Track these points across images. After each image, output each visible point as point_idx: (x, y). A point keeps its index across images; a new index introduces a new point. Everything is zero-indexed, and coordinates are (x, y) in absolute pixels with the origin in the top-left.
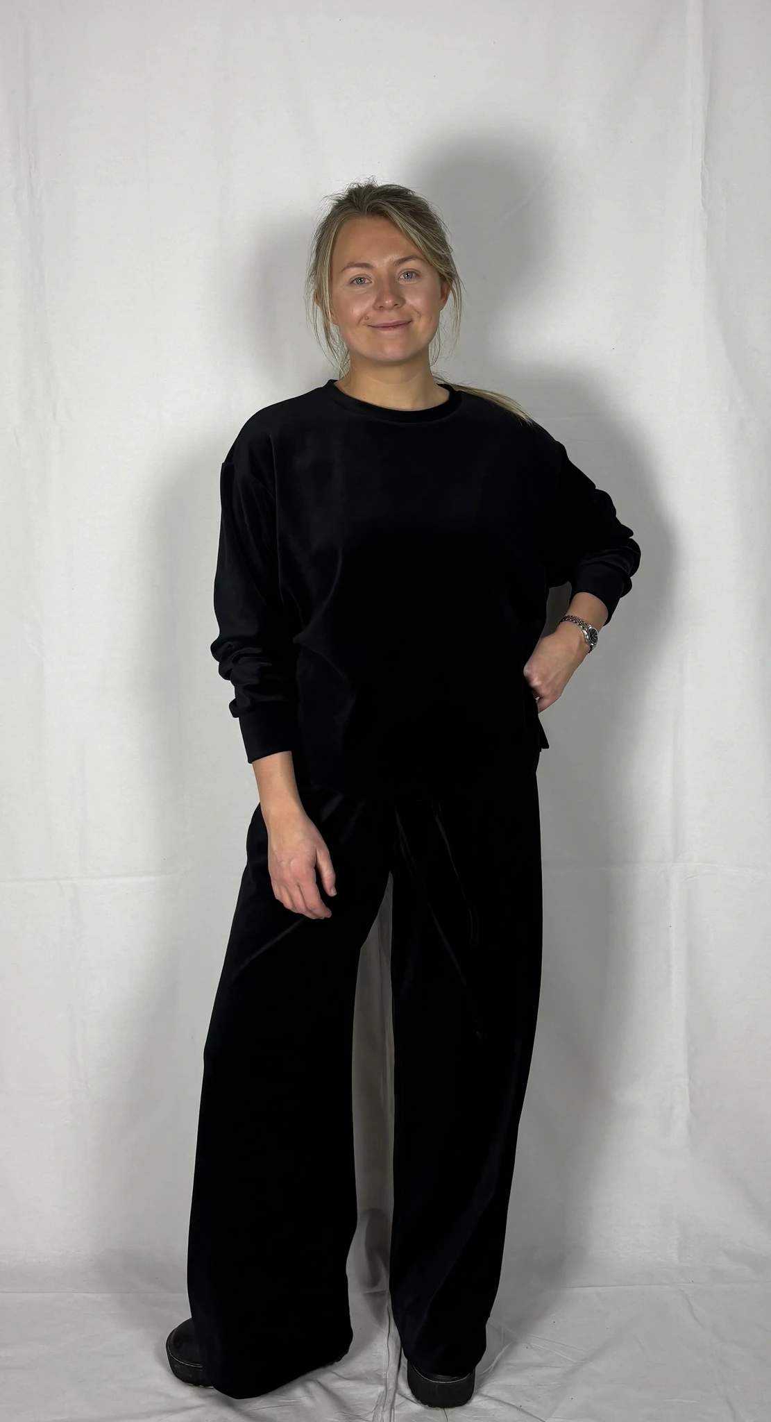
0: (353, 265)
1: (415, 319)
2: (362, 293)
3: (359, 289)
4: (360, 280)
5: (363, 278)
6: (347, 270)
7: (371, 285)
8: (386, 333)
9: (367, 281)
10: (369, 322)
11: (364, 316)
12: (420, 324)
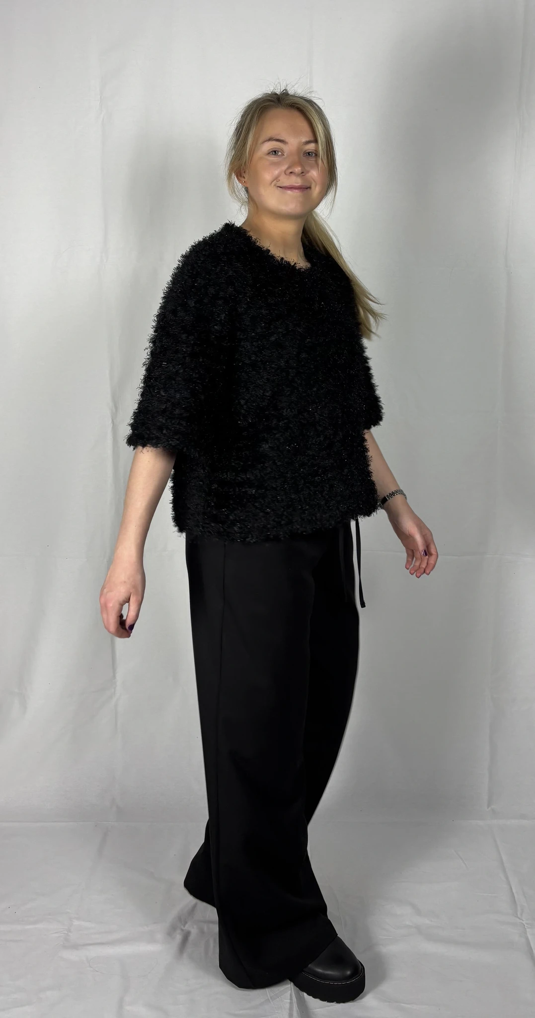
0: (270, 139)
1: (313, 186)
2: (276, 161)
3: (273, 158)
4: (275, 152)
5: (278, 151)
6: (266, 142)
7: (283, 157)
8: (289, 192)
9: (280, 153)
10: (279, 184)
11: (276, 178)
12: (316, 190)
